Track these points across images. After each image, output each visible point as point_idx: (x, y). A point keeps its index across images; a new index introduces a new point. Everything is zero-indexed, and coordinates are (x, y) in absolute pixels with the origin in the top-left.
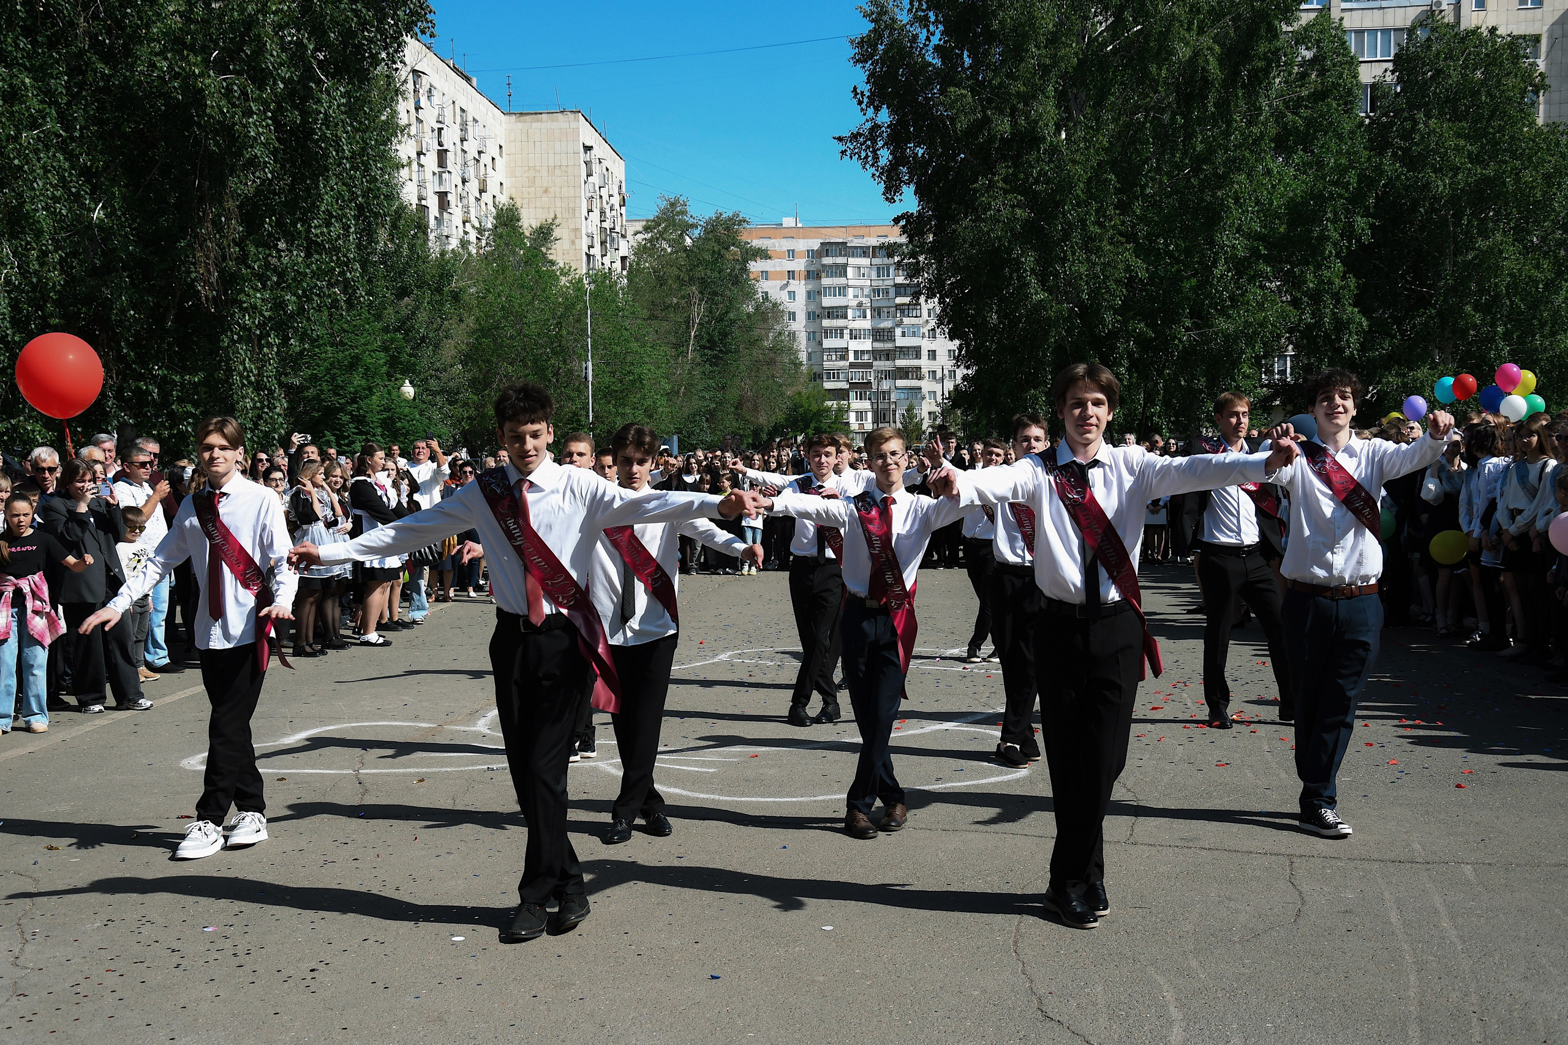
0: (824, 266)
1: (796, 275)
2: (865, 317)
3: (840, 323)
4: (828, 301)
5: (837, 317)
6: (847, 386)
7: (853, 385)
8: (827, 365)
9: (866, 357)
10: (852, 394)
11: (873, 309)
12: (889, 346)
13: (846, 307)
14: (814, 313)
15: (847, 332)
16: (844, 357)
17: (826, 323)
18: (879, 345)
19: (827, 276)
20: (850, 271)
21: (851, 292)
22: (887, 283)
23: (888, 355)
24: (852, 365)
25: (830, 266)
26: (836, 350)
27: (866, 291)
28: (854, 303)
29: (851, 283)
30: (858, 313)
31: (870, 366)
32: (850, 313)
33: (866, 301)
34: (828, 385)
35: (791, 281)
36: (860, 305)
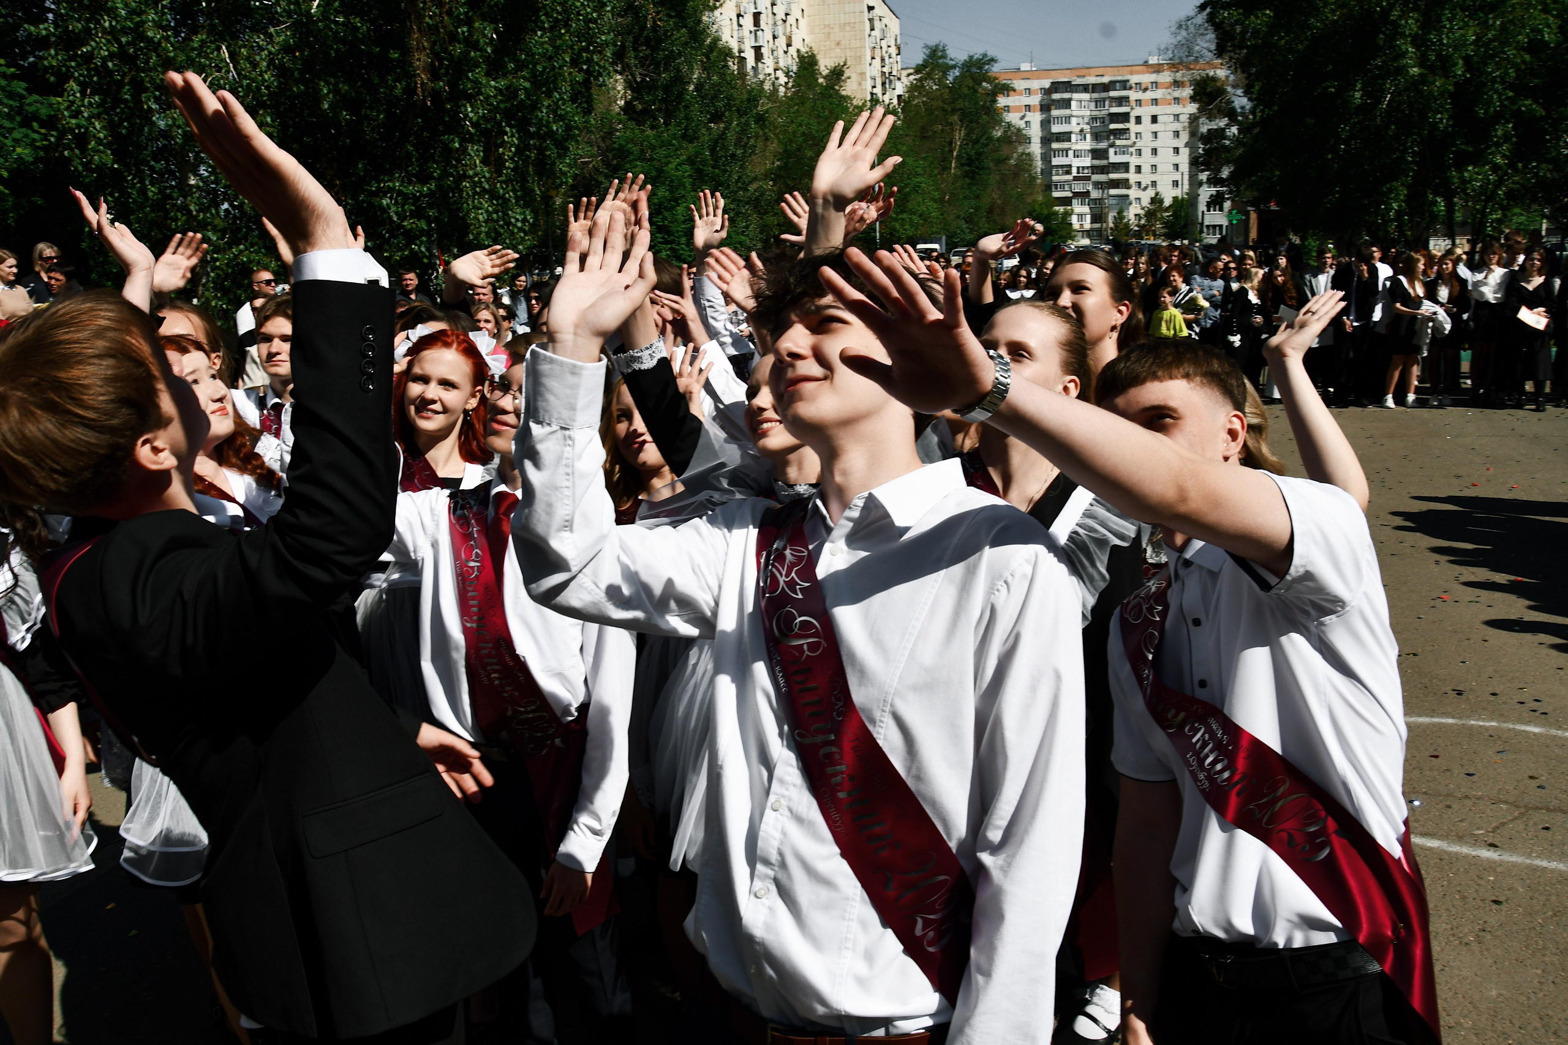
0: (1054, 101)
1: (1032, 108)
2: (1085, 139)
3: (1065, 145)
4: (1056, 128)
5: (1063, 141)
6: (1070, 194)
7: (1076, 195)
8: (1055, 178)
9: (1086, 171)
10: (1074, 201)
11: (1092, 134)
12: (1104, 162)
13: (1070, 133)
14: (1045, 137)
15: (1071, 153)
16: (1068, 172)
17: (1055, 146)
18: (1097, 162)
19: (1056, 109)
20: (1073, 103)
21: (1074, 120)
22: (1103, 112)
23: (1103, 170)
24: (1076, 179)
25: (1058, 101)
26: (1062, 166)
27: (1086, 120)
28: (1077, 129)
29: (1074, 113)
30: (1079, 137)
31: (1088, 178)
32: (1073, 137)
33: (1087, 128)
34: (1056, 194)
35: (1028, 113)
36: (1082, 131)
